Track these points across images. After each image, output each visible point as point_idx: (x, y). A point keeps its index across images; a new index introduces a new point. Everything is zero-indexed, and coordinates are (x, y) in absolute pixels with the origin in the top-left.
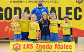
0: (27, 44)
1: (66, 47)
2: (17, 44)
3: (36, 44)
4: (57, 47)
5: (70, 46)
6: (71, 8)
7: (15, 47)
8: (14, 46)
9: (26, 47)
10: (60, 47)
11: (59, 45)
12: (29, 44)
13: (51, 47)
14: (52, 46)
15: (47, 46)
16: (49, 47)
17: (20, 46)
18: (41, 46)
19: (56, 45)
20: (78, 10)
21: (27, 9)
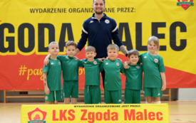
0: (61, 111)
1: (150, 116)
2: (37, 110)
3: (82, 110)
4: (128, 115)
5: (158, 113)
6: (163, 25)
10: (136, 115)
13: (116, 117)
14: (116, 114)
15: (105, 113)
16: (111, 116)
18: (93, 113)
20: (178, 29)
21: (67, 27)
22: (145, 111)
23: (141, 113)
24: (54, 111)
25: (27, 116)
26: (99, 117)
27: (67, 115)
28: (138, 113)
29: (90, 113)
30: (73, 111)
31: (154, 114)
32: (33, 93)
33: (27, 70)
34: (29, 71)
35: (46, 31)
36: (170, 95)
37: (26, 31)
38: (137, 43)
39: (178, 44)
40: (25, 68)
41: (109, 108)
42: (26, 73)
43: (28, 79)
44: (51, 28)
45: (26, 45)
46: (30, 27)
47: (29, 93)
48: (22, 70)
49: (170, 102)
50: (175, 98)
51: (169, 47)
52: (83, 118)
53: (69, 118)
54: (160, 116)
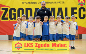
0: (28, 43)
2: (19, 43)
3: (36, 43)
5: (65, 45)
8: (16, 45)
10: (56, 45)
12: (29, 43)
14: (49, 45)
15: (45, 44)
16: (47, 45)
17: (21, 45)
18: (40, 44)
19: (53, 44)
20: (82, 10)
22: (60, 43)
23: (58, 44)
24: (25, 44)
25: (15, 45)
26: (42, 45)
27: (30, 45)
28: (57, 44)
29: (39, 44)
30: (32, 44)
31: (63, 45)
52: (36, 46)
53: (31, 46)
54: (66, 46)
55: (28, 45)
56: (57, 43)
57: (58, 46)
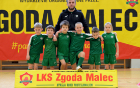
0: (43, 75)
1: (104, 78)
2: (26, 73)
3: (57, 74)
4: (89, 77)
5: (109, 76)
7: (23, 78)
8: (21, 77)
9: (40, 78)
10: (94, 78)
11: (92, 75)
12: (46, 74)
13: (80, 78)
14: (81, 76)
15: (73, 76)
16: (77, 78)
17: (31, 76)
18: (65, 76)
19: (88, 75)
20: (131, 14)
21: (48, 13)
23: (98, 76)
24: (38, 75)
25: (19, 78)
26: (69, 78)
27: (47, 77)
28: (95, 76)
29: (62, 76)
30: (51, 75)
31: (106, 76)
32: (22, 63)
33: (18, 45)
34: (19, 46)
35: (32, 16)
36: (125, 64)
37: (17, 16)
38: (100, 25)
39: (131, 26)
40: (16, 44)
41: (76, 73)
42: (17, 47)
43: (18, 52)
44: (36, 13)
45: (17, 26)
46: (20, 13)
47: (19, 63)
48: (14, 45)
49: (125, 69)
50: (129, 66)
51: (124, 28)
52: (57, 79)
53: (48, 79)
54: (111, 78)
55: (43, 77)
56: (95, 74)
57: (97, 78)
